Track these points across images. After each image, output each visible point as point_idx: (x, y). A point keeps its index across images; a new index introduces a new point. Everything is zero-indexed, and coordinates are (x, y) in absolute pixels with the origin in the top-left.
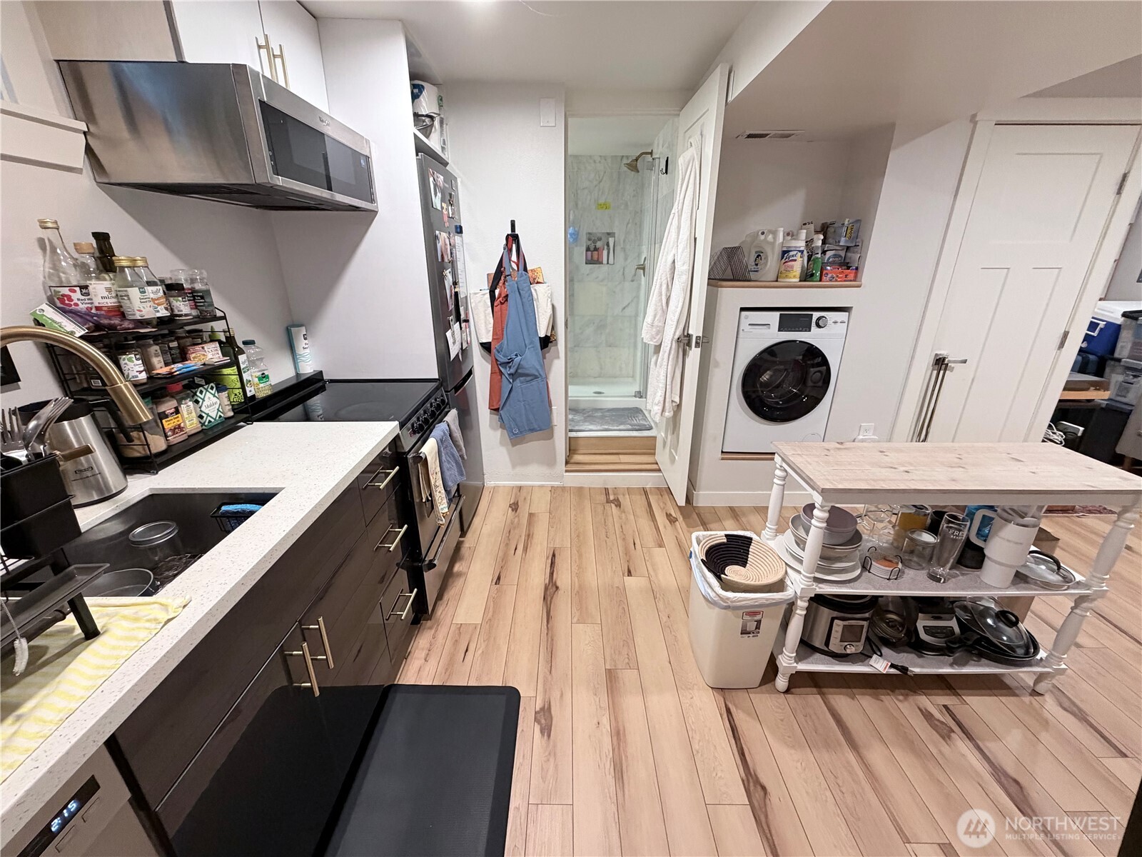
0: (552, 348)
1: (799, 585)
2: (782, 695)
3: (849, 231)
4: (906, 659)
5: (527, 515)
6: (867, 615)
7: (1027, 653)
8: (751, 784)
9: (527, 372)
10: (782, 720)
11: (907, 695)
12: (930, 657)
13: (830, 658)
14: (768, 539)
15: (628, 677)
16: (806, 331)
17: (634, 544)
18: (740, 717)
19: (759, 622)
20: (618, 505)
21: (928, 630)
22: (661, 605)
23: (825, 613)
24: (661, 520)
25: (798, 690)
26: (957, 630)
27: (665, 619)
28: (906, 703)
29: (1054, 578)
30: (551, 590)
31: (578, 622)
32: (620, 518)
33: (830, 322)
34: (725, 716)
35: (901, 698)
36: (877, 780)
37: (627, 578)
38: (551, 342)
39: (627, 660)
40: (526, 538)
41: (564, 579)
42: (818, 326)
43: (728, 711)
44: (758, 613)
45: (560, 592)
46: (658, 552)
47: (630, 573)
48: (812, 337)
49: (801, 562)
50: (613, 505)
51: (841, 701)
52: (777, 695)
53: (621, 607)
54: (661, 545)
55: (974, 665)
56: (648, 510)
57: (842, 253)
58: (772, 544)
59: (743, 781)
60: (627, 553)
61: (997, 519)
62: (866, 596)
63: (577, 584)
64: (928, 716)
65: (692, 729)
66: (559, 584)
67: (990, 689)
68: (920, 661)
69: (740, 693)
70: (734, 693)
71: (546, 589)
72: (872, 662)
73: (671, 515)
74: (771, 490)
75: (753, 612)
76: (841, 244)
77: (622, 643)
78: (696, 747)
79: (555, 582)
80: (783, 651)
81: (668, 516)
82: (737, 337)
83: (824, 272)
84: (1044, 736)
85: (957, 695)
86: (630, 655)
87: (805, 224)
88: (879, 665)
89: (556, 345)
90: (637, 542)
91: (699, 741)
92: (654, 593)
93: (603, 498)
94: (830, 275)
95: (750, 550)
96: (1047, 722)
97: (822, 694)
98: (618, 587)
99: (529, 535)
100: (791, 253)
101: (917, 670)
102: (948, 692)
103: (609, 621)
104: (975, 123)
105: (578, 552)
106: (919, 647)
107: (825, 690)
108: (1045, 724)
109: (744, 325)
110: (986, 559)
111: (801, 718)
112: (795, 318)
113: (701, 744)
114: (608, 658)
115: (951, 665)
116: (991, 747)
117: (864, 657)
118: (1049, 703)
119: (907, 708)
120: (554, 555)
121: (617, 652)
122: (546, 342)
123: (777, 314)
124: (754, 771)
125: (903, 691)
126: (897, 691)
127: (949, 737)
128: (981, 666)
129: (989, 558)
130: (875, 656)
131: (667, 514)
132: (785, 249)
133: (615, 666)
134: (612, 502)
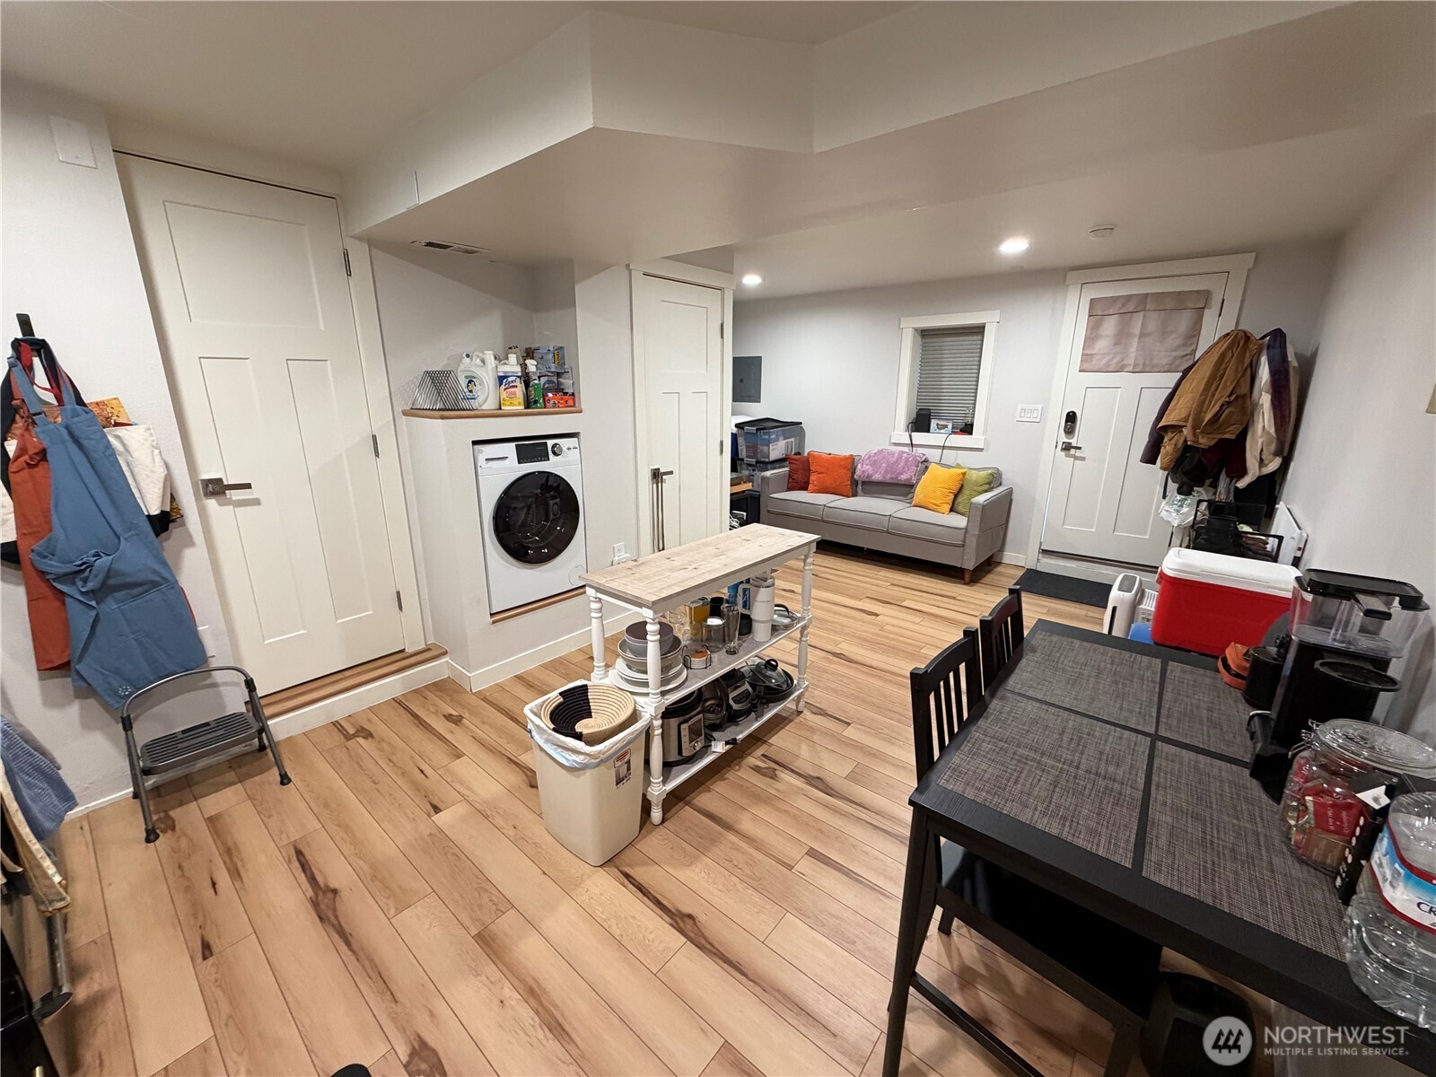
0: (175, 531)
1: (650, 707)
2: (661, 826)
3: (556, 358)
4: (730, 732)
5: (203, 826)
6: (699, 709)
7: (788, 685)
8: (679, 921)
9: (128, 580)
10: (672, 848)
11: (740, 763)
12: (743, 721)
13: (684, 765)
14: (601, 679)
15: (506, 924)
16: (544, 460)
17: (422, 772)
18: (639, 873)
19: (628, 762)
20: (368, 735)
21: (736, 700)
22: (500, 822)
23: (674, 722)
24: (440, 726)
25: (669, 813)
26: (750, 689)
27: (511, 833)
28: (742, 770)
29: (787, 621)
30: (325, 901)
31: (399, 911)
32: (382, 750)
33: (564, 449)
34: (626, 882)
35: (737, 768)
36: (754, 840)
37: (438, 818)
38: (173, 521)
39: (494, 908)
40: (226, 858)
41: (337, 871)
42: (555, 454)
43: (627, 876)
44: (626, 753)
45: (344, 893)
46: (458, 766)
47: (437, 809)
48: (551, 465)
49: (646, 684)
50: (361, 740)
51: (704, 799)
52: (658, 830)
53: (449, 855)
54: (458, 755)
55: (767, 712)
56: (416, 722)
57: (555, 379)
58: (607, 681)
59: (672, 925)
60: (417, 787)
61: (752, 588)
62: (694, 692)
63: (365, 867)
64: (757, 769)
65: (605, 920)
66: (333, 884)
67: (777, 726)
68: (738, 728)
69: (627, 852)
70: (623, 856)
71: (315, 904)
72: (713, 749)
73: (451, 715)
74: (590, 624)
75: (622, 755)
76: (553, 370)
77: (476, 893)
78: (616, 932)
79: (327, 887)
80: (650, 781)
81: (448, 717)
82: (476, 476)
83: (547, 398)
84: (816, 738)
85: (765, 742)
86: (494, 899)
87: (510, 348)
88: (719, 748)
89: (183, 524)
90: (424, 767)
91: (617, 924)
92: (483, 813)
93: (338, 737)
94: (552, 402)
95: (589, 697)
96: (811, 727)
97: (688, 804)
98: (431, 834)
99: (229, 851)
100: (510, 379)
101: (740, 737)
102: (759, 743)
103: (443, 879)
104: (630, 271)
105: (339, 826)
106: (733, 718)
107: (688, 799)
108: (812, 730)
109: (481, 461)
110: (753, 623)
111: (685, 835)
112: (531, 448)
113: (620, 926)
114: (467, 923)
115: (756, 720)
116: (798, 765)
117: (706, 748)
118: (807, 714)
119: (743, 774)
120: (299, 853)
121: (476, 908)
122: (164, 522)
123: (513, 445)
124: (677, 910)
125: (735, 762)
126: (732, 765)
127: (776, 775)
128: (770, 710)
129: (755, 621)
130: (713, 743)
131: (444, 716)
132: (502, 374)
133: (484, 924)
134: (354, 736)
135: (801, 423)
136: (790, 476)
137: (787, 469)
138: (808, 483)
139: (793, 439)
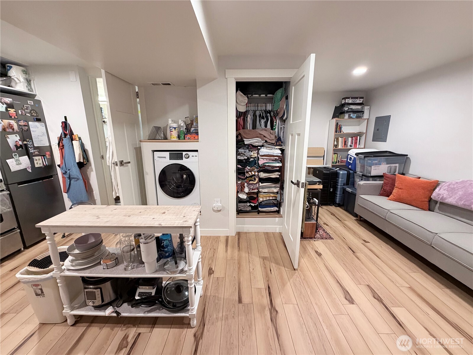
0: (87, 167)
3: (196, 120)
9: (73, 177)
16: (181, 160)
19: (41, 289)
21: (140, 294)
33: (190, 156)
38: (86, 164)
42: (186, 157)
44: (38, 285)
48: (183, 162)
82: (154, 162)
89: (90, 165)
94: (188, 137)
100: (171, 129)
109: (156, 157)
123: (168, 153)
135: (407, 155)
136: (382, 187)
137: (382, 182)
138: (391, 193)
139: (397, 165)
